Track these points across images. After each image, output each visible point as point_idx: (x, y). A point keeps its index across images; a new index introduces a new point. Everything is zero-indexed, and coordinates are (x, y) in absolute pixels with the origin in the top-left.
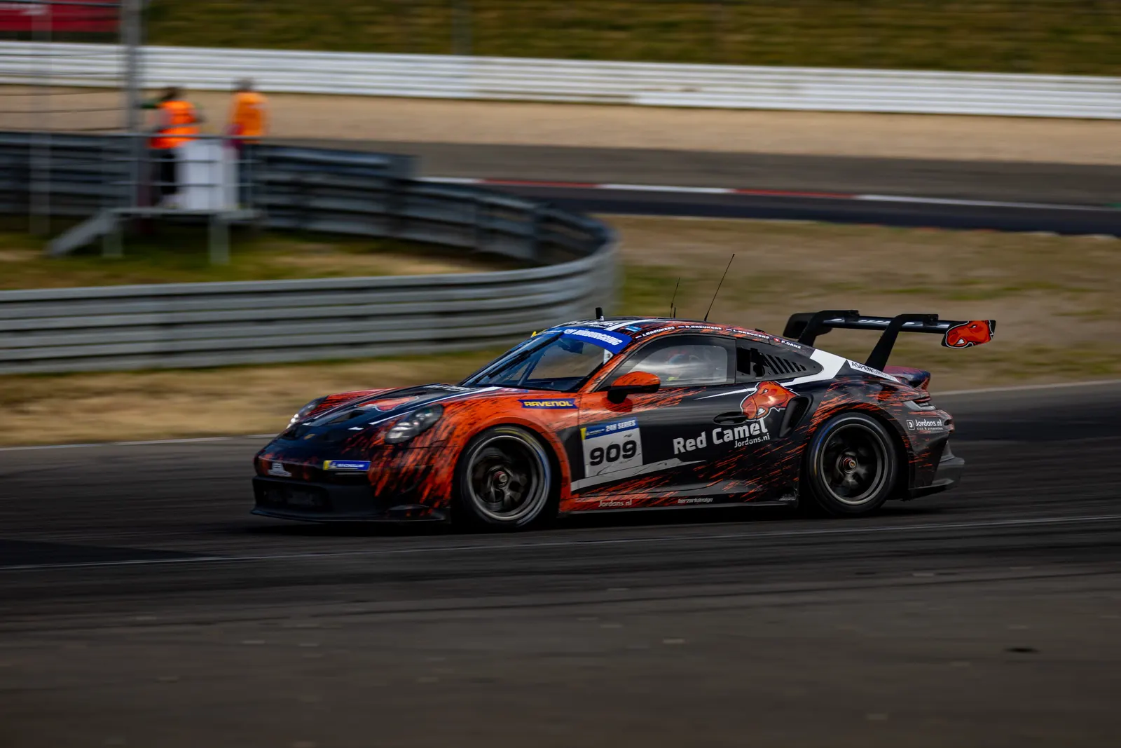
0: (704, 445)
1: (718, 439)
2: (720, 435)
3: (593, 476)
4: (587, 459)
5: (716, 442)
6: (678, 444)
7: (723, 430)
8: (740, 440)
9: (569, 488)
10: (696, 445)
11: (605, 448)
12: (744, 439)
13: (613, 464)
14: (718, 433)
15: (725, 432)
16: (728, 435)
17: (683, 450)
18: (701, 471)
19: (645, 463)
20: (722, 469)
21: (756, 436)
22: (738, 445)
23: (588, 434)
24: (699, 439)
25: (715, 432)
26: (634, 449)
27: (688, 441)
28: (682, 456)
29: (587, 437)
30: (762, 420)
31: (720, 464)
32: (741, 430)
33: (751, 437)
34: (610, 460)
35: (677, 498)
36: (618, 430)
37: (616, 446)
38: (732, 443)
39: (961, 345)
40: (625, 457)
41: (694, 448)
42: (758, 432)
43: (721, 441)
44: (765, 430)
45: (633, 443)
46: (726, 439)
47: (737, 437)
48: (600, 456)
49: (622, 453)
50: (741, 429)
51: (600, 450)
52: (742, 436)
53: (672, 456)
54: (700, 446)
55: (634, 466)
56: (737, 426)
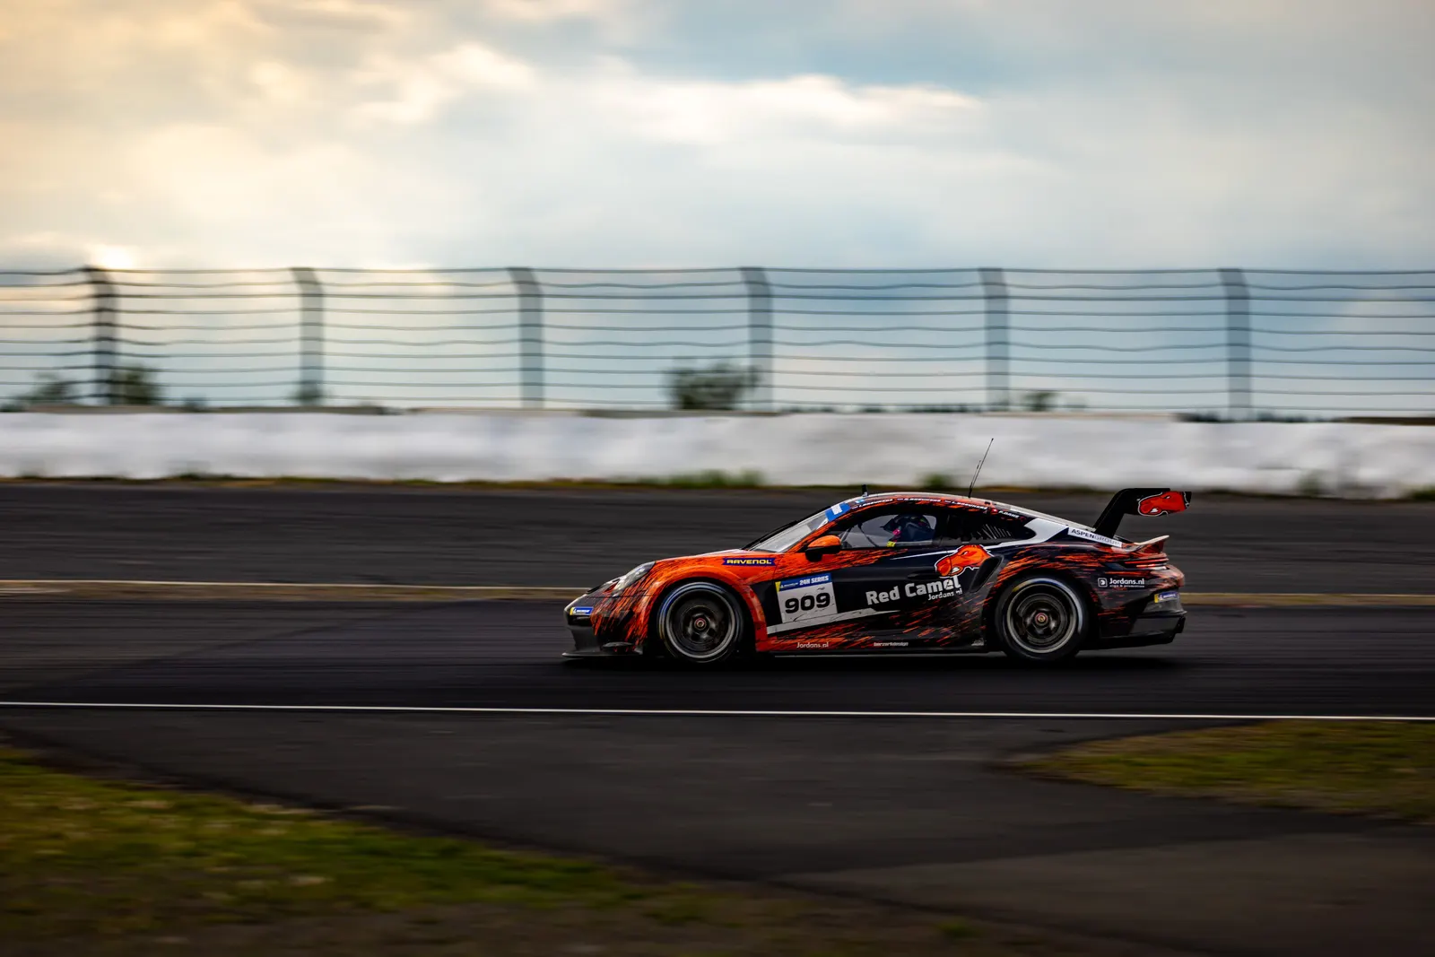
0: (898, 597)
1: (911, 592)
2: (913, 590)
3: (788, 622)
4: (783, 608)
5: (909, 594)
6: (871, 597)
7: (916, 584)
8: (933, 594)
9: (766, 631)
10: (889, 597)
11: (799, 599)
12: (938, 593)
13: (808, 612)
14: (911, 588)
15: (918, 587)
16: (921, 590)
17: (876, 602)
18: (897, 619)
19: (839, 611)
20: (917, 618)
21: (950, 591)
22: (931, 598)
23: (782, 587)
24: (891, 593)
25: (907, 587)
26: (828, 600)
27: (881, 594)
28: (875, 606)
29: (781, 590)
30: (955, 577)
31: (915, 614)
32: (934, 586)
33: (945, 591)
34: (804, 608)
35: (872, 641)
36: (811, 584)
37: (811, 598)
38: (926, 596)
39: (1155, 513)
40: (819, 606)
41: (887, 600)
42: (952, 587)
43: (914, 594)
44: (958, 586)
45: (827, 595)
46: (919, 593)
47: (930, 591)
48: (794, 606)
49: (816, 603)
50: (934, 584)
51: (796, 600)
52: (935, 590)
53: (865, 606)
54: (893, 598)
55: (829, 614)
56: (930, 582)
